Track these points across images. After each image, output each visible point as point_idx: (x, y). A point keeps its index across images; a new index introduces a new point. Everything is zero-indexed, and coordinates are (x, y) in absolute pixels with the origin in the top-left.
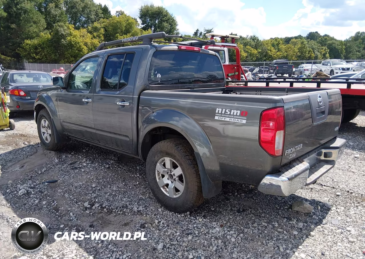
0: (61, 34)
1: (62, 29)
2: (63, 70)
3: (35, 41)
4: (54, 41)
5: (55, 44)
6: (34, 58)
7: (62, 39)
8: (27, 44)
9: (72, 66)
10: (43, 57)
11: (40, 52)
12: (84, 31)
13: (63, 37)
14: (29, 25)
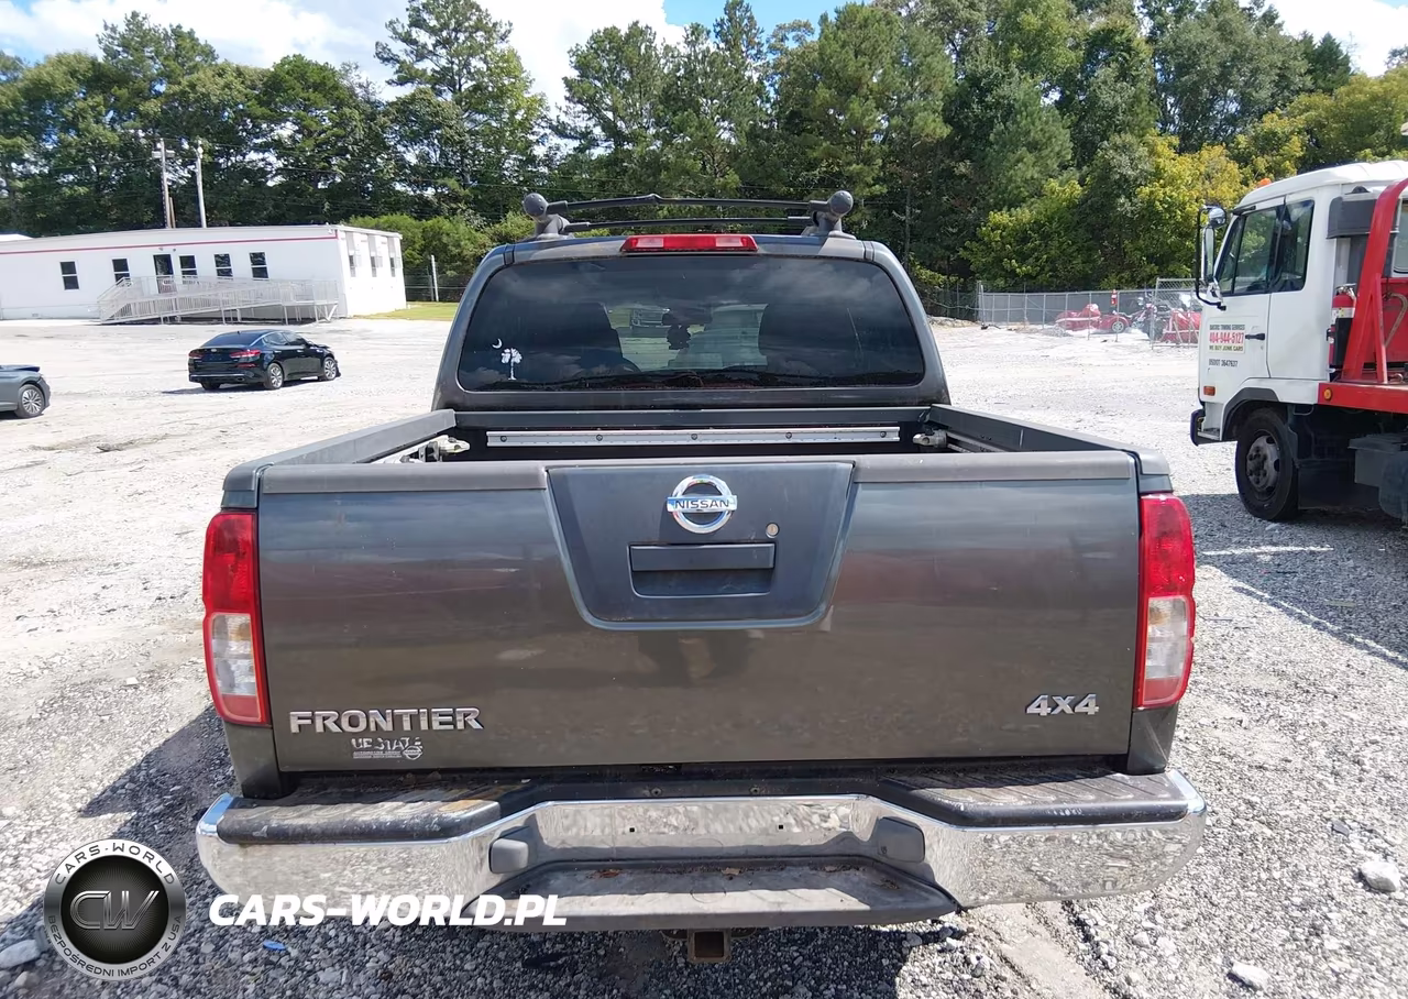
0: (1118, 177)
1: (1125, 159)
2: (1094, 315)
3: (1025, 214)
4: (1091, 206)
5: (1092, 219)
6: (1013, 273)
7: (1119, 196)
8: (996, 227)
9: (1113, 296)
10: (1042, 269)
11: (1034, 250)
12: (1214, 155)
13: (1127, 186)
14: (1012, 157)
